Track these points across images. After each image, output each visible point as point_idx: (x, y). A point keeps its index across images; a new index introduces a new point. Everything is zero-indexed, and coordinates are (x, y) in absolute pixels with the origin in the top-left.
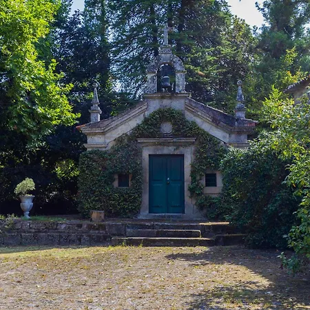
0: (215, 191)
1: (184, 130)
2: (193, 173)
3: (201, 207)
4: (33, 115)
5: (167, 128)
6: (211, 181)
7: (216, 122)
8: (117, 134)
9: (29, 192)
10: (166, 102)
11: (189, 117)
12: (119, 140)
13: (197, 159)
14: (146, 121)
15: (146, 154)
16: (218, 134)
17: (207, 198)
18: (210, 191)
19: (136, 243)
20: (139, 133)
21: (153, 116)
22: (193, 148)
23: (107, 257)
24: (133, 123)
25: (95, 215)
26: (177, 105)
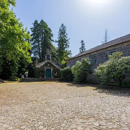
0: (56, 74)
1: (51, 65)
2: (53, 72)
3: (54, 77)
4: (26, 61)
5: (49, 65)
6: (55, 73)
7: (56, 64)
8: (41, 65)
9: (27, 74)
10: (48, 61)
11: (52, 63)
12: (41, 66)
13: (53, 70)
14: (45, 64)
15: (45, 69)
16: (56, 66)
17: (55, 75)
18: (55, 74)
19: (48, 81)
20: (44, 65)
21: (46, 63)
22: (52, 68)
23: (43, 83)
24: (43, 64)
25: (40, 77)
26: (50, 61)
